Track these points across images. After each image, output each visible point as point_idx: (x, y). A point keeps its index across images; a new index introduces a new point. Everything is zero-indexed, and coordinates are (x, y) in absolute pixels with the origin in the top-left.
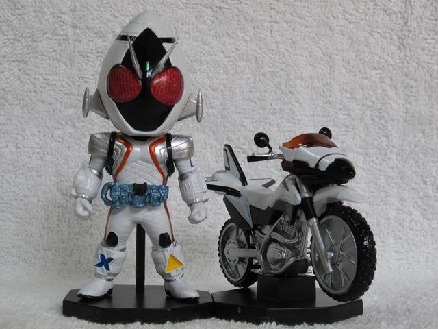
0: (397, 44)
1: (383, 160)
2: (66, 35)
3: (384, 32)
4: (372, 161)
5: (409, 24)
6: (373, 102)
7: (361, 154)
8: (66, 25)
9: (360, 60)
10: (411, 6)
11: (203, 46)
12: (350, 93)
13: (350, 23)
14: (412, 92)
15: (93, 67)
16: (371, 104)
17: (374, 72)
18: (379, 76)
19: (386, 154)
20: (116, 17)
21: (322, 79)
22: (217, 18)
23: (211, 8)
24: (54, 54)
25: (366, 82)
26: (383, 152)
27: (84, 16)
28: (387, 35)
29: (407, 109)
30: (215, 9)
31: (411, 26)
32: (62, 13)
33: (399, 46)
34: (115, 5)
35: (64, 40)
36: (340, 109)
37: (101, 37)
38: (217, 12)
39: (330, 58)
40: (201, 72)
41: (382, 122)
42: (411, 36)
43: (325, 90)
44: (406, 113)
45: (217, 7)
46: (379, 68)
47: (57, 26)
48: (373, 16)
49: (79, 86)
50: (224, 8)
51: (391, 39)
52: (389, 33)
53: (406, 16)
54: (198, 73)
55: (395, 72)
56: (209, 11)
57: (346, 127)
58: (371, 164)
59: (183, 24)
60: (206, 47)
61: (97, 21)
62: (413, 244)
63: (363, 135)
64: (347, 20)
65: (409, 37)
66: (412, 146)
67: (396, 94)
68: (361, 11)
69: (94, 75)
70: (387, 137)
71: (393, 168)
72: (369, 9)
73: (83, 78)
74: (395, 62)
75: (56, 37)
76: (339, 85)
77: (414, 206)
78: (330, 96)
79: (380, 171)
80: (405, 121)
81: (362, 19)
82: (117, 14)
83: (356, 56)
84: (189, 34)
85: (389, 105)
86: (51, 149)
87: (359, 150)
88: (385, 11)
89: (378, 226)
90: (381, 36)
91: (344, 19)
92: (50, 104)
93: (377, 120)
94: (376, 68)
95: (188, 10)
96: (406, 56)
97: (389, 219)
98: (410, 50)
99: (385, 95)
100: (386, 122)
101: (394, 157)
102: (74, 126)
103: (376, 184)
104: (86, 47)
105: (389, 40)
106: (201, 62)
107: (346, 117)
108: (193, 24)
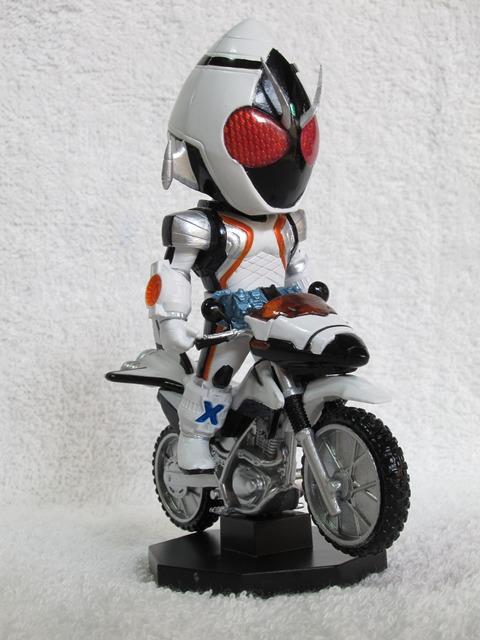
0: (427, 141)
1: (412, 313)
3: (408, 125)
4: (397, 316)
5: (443, 111)
6: (394, 229)
7: (379, 306)
9: (373, 167)
10: (445, 84)
11: (140, 157)
12: (360, 217)
13: (356, 113)
14: (451, 212)
16: (392, 232)
17: (393, 185)
18: (400, 190)
19: (415, 304)
20: (11, 120)
21: (318, 199)
22: (159, 115)
23: (150, 100)
25: (382, 200)
26: (412, 301)
28: (412, 128)
29: (444, 236)
30: (156, 101)
31: (445, 114)
33: (430, 146)
34: (9, 101)
36: (346, 241)
38: (158, 105)
39: (329, 166)
40: (139, 197)
41: (409, 257)
42: (446, 129)
43: (323, 215)
44: (444, 242)
45: (158, 99)
46: (402, 179)
48: (389, 101)
50: (169, 99)
51: (418, 134)
52: (414, 126)
53: (438, 99)
54: (134, 198)
55: (424, 183)
56: (148, 105)
57: (356, 267)
58: (395, 320)
59: (109, 126)
60: (144, 158)
62: (461, 435)
63: (381, 279)
64: (352, 109)
65: (444, 131)
66: (454, 291)
67: (428, 215)
68: (372, 96)
70: (416, 279)
71: (427, 324)
72: (383, 92)
74: (425, 168)
76: (343, 205)
77: (459, 379)
78: (330, 223)
79: (408, 329)
80: (443, 254)
81: (374, 107)
82: (12, 116)
83: (367, 162)
84: (119, 139)
85: (418, 233)
87: (376, 300)
88: (407, 93)
89: (409, 409)
90: (403, 131)
91: (348, 107)
93: (400, 254)
94: (396, 179)
95: (116, 104)
96: (440, 158)
97: (423, 399)
98: (446, 150)
99: (411, 217)
100: (414, 257)
101: (428, 307)
103: (403, 349)
105: (414, 135)
106: (138, 182)
107: (354, 252)
108: (125, 125)
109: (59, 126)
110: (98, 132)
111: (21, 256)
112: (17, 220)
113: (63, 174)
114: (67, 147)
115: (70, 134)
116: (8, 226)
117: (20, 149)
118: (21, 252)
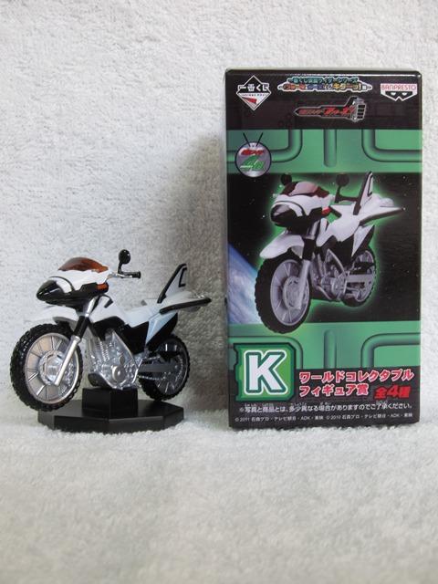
2: (51, 142)
5: (431, 122)
8: (52, 131)
10: (433, 102)
15: (81, 176)
20: (106, 122)
24: (39, 163)
27: (71, 121)
31: (433, 124)
32: (47, 118)
34: (105, 108)
35: (49, 147)
37: (89, 144)
42: (433, 136)
47: (41, 132)
49: (67, 198)
56: (208, 113)
59: (179, 128)
61: (84, 126)
62: (435, 367)
65: (430, 137)
69: (82, 186)
73: (71, 189)
75: (40, 145)
77: (435, 325)
82: (107, 118)
86: (38, 266)
92: (36, 218)
95: (185, 111)
98: (432, 152)
102: (62, 241)
104: (73, 155)
108: (190, 127)
109: (141, 126)
110: (171, 132)
111: (112, 223)
112: (109, 196)
113: (144, 163)
114: (148, 143)
115: (150, 134)
116: (102, 200)
117: (112, 144)
118: (112, 220)
